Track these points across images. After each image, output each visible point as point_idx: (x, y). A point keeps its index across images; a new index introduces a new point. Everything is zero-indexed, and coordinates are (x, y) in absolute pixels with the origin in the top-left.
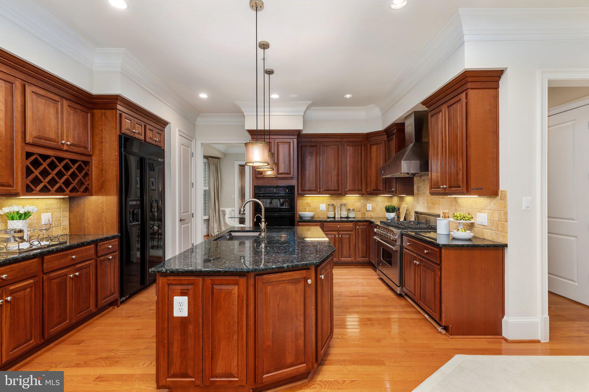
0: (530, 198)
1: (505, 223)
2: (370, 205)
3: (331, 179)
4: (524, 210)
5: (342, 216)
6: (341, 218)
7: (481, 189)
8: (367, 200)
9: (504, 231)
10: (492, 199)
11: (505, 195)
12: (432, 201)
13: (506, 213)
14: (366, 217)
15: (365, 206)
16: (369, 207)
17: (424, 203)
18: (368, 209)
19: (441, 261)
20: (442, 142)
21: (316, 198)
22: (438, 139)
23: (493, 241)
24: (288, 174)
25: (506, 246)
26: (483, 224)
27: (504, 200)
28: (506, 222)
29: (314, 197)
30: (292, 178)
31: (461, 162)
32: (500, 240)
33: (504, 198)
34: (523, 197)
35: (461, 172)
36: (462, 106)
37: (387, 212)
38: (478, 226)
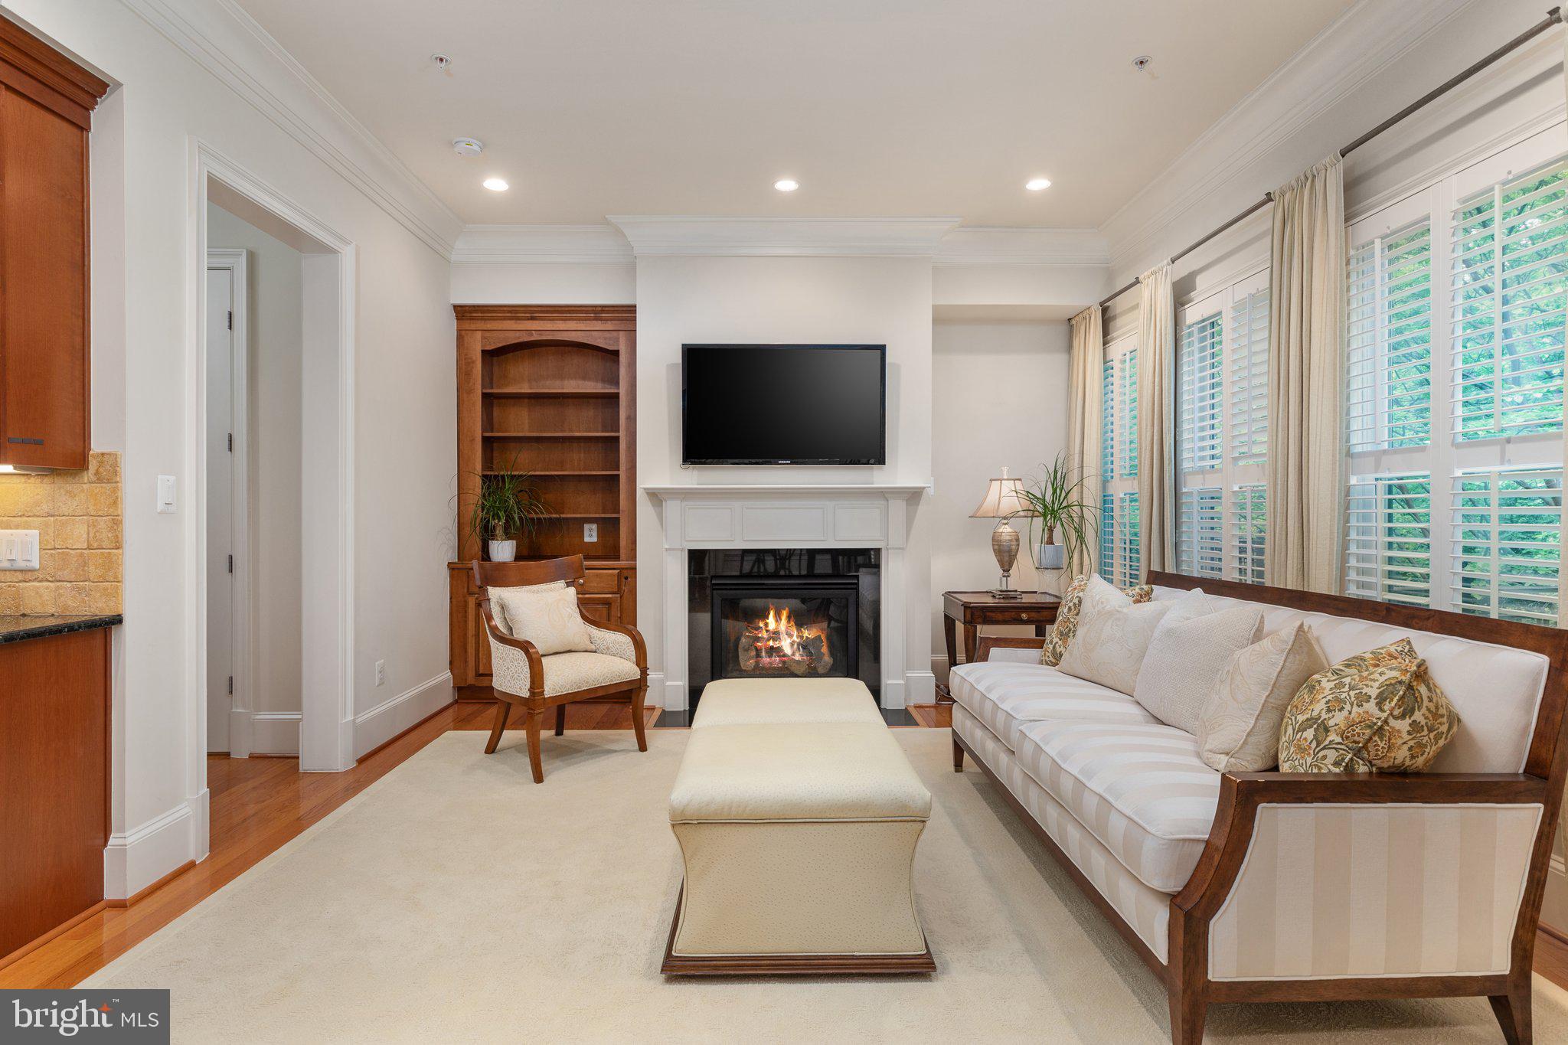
0: (172, 478)
1: (113, 551)
4: (159, 513)
7: (41, 443)
9: (111, 575)
10: (68, 481)
11: (114, 465)
13: (116, 523)
25: (118, 620)
26: (21, 564)
27: (109, 481)
28: (118, 548)
32: (98, 608)
33: (110, 473)
34: (159, 476)
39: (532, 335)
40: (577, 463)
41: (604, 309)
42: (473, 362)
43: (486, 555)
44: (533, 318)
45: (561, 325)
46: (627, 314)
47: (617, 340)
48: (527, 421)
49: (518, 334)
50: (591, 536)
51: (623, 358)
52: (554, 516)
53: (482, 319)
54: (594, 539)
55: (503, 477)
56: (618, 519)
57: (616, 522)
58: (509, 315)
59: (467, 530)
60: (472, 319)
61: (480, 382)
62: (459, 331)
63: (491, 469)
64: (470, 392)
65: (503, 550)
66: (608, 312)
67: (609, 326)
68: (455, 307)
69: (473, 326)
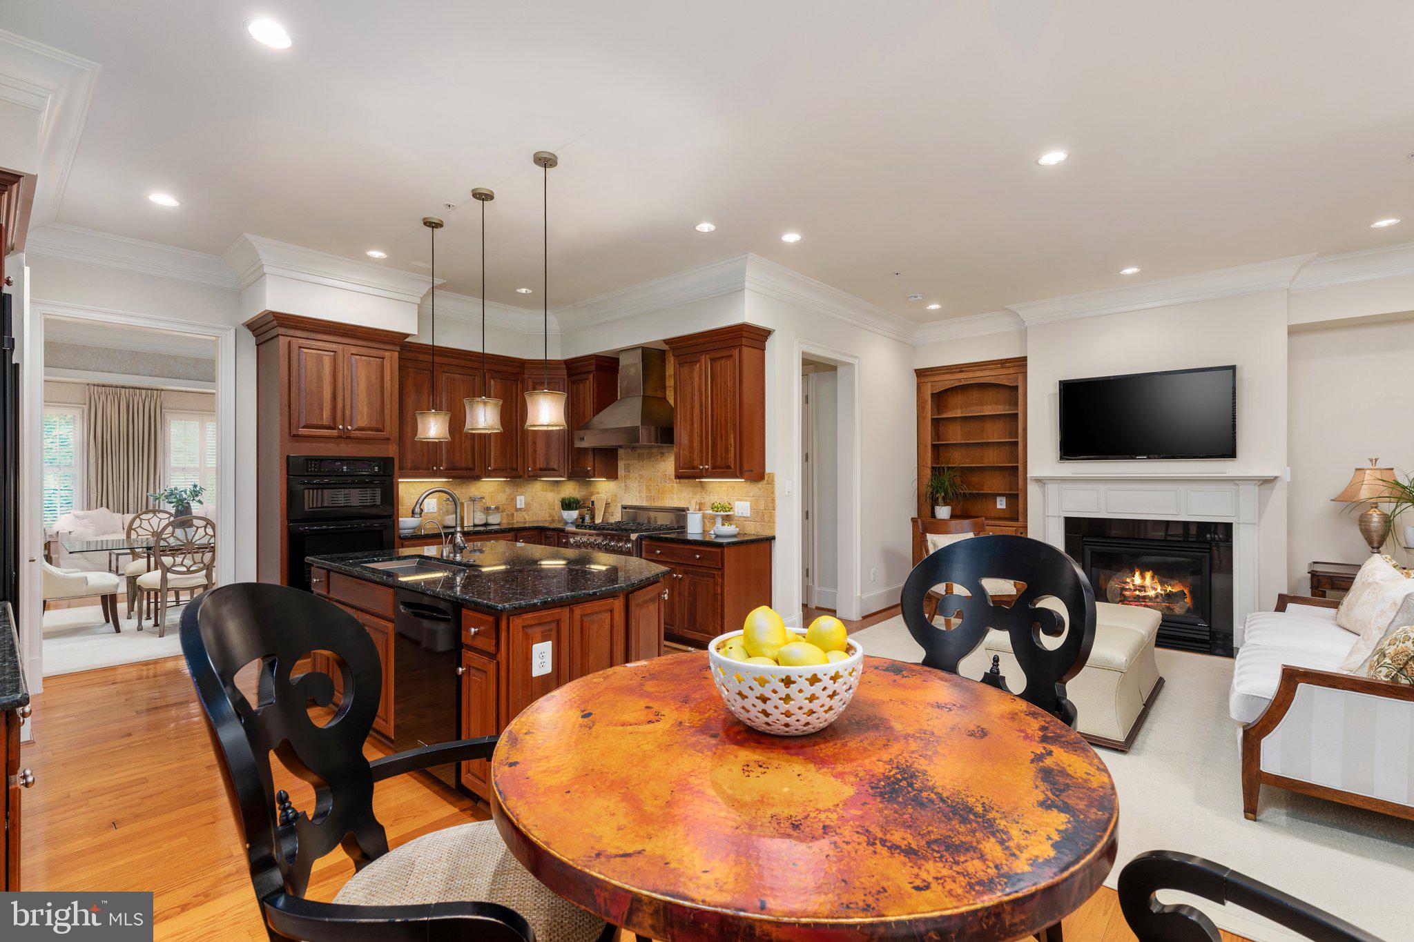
1: (772, 511)
2: (523, 497)
3: (461, 446)
4: (786, 496)
5: (477, 522)
6: (475, 526)
7: (752, 471)
8: (518, 486)
9: (771, 521)
10: (756, 484)
11: (773, 478)
12: (657, 487)
13: (773, 500)
14: (515, 521)
15: (514, 499)
16: (521, 501)
17: (640, 492)
18: (518, 507)
19: (723, 564)
20: (701, 405)
21: (415, 485)
22: (692, 399)
23: (757, 535)
24: (378, 430)
25: (774, 538)
26: (744, 515)
28: (774, 510)
29: (411, 484)
30: (389, 439)
31: (732, 436)
32: (766, 533)
33: (771, 483)
34: (786, 481)
35: (732, 449)
36: (735, 365)
37: (564, 510)
38: (737, 518)
39: (961, 381)
40: (992, 458)
41: (1007, 361)
42: (926, 401)
43: (933, 515)
44: (961, 372)
45: (979, 374)
46: (1021, 363)
47: (1017, 379)
48: (959, 433)
49: (952, 382)
50: (1001, 504)
51: (1020, 391)
52: (974, 492)
53: (930, 375)
54: (1004, 507)
55: (943, 468)
56: (1018, 494)
57: (1016, 496)
58: (947, 371)
59: (923, 499)
60: (927, 375)
61: (930, 412)
62: (918, 384)
63: (938, 464)
64: (925, 418)
65: (943, 512)
66: (1010, 362)
67: (1011, 371)
68: (916, 370)
69: (926, 380)
